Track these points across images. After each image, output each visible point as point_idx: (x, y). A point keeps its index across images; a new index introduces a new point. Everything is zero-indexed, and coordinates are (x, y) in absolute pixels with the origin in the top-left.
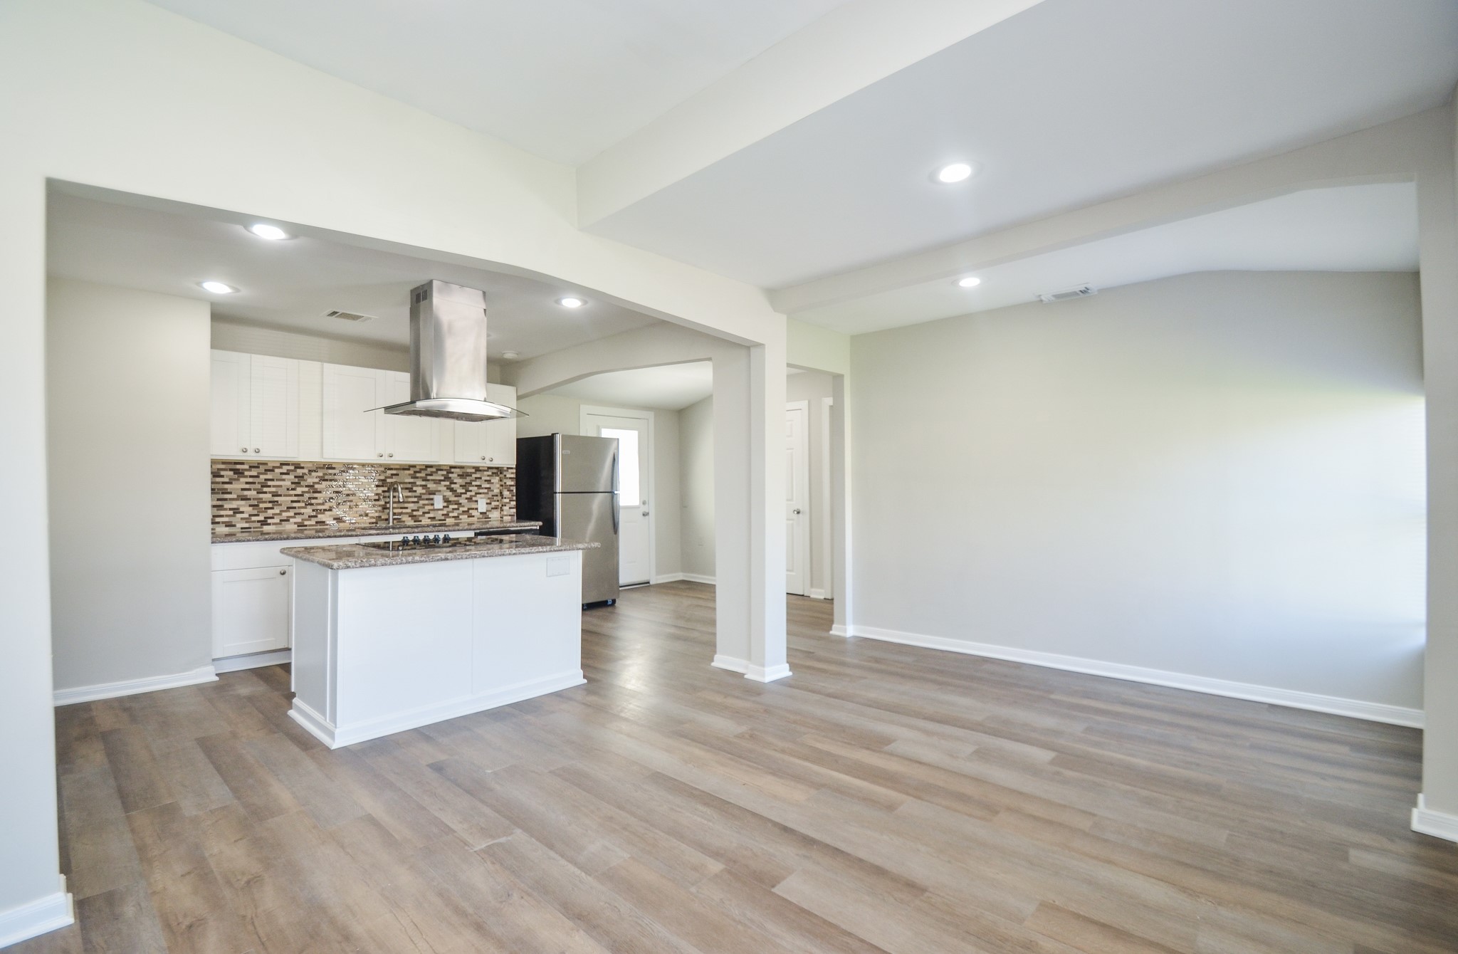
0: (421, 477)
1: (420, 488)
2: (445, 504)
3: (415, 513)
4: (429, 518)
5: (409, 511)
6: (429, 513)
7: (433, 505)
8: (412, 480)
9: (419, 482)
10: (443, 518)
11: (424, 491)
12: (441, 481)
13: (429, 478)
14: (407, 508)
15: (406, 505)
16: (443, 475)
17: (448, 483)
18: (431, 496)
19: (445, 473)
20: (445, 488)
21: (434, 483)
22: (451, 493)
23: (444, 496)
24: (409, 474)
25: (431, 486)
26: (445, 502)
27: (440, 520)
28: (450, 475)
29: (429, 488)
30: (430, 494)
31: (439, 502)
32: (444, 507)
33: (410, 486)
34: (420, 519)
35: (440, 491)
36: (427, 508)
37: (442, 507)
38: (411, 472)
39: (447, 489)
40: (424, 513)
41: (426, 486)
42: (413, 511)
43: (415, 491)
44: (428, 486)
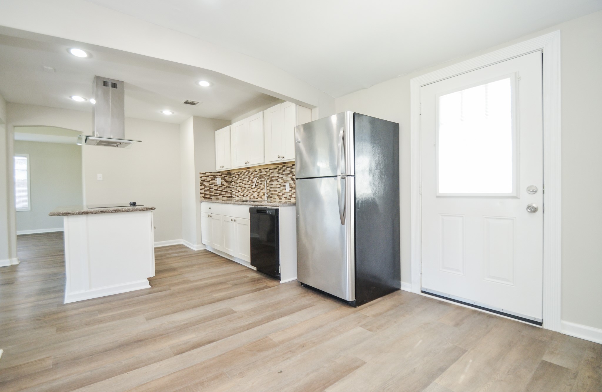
0: (281, 173)
1: (281, 179)
2: (290, 189)
3: (279, 194)
4: (285, 197)
5: (277, 193)
6: (284, 194)
7: (285, 189)
8: (278, 175)
9: (281, 176)
10: (289, 198)
11: (282, 181)
12: (288, 174)
13: (284, 173)
14: (276, 191)
15: (276, 189)
16: (289, 170)
17: (291, 175)
18: (285, 184)
19: (290, 169)
20: (290, 179)
21: (286, 176)
22: (293, 182)
23: (290, 184)
24: (277, 172)
25: (285, 177)
26: (291, 187)
27: (289, 199)
28: (292, 170)
29: (284, 179)
30: (284, 183)
31: (288, 189)
32: (290, 191)
33: (277, 178)
34: (281, 197)
35: (288, 181)
36: (284, 191)
37: (289, 191)
38: (277, 170)
39: (291, 179)
40: (283, 194)
41: (282, 178)
42: (279, 193)
43: (279, 181)
44: (284, 178)
